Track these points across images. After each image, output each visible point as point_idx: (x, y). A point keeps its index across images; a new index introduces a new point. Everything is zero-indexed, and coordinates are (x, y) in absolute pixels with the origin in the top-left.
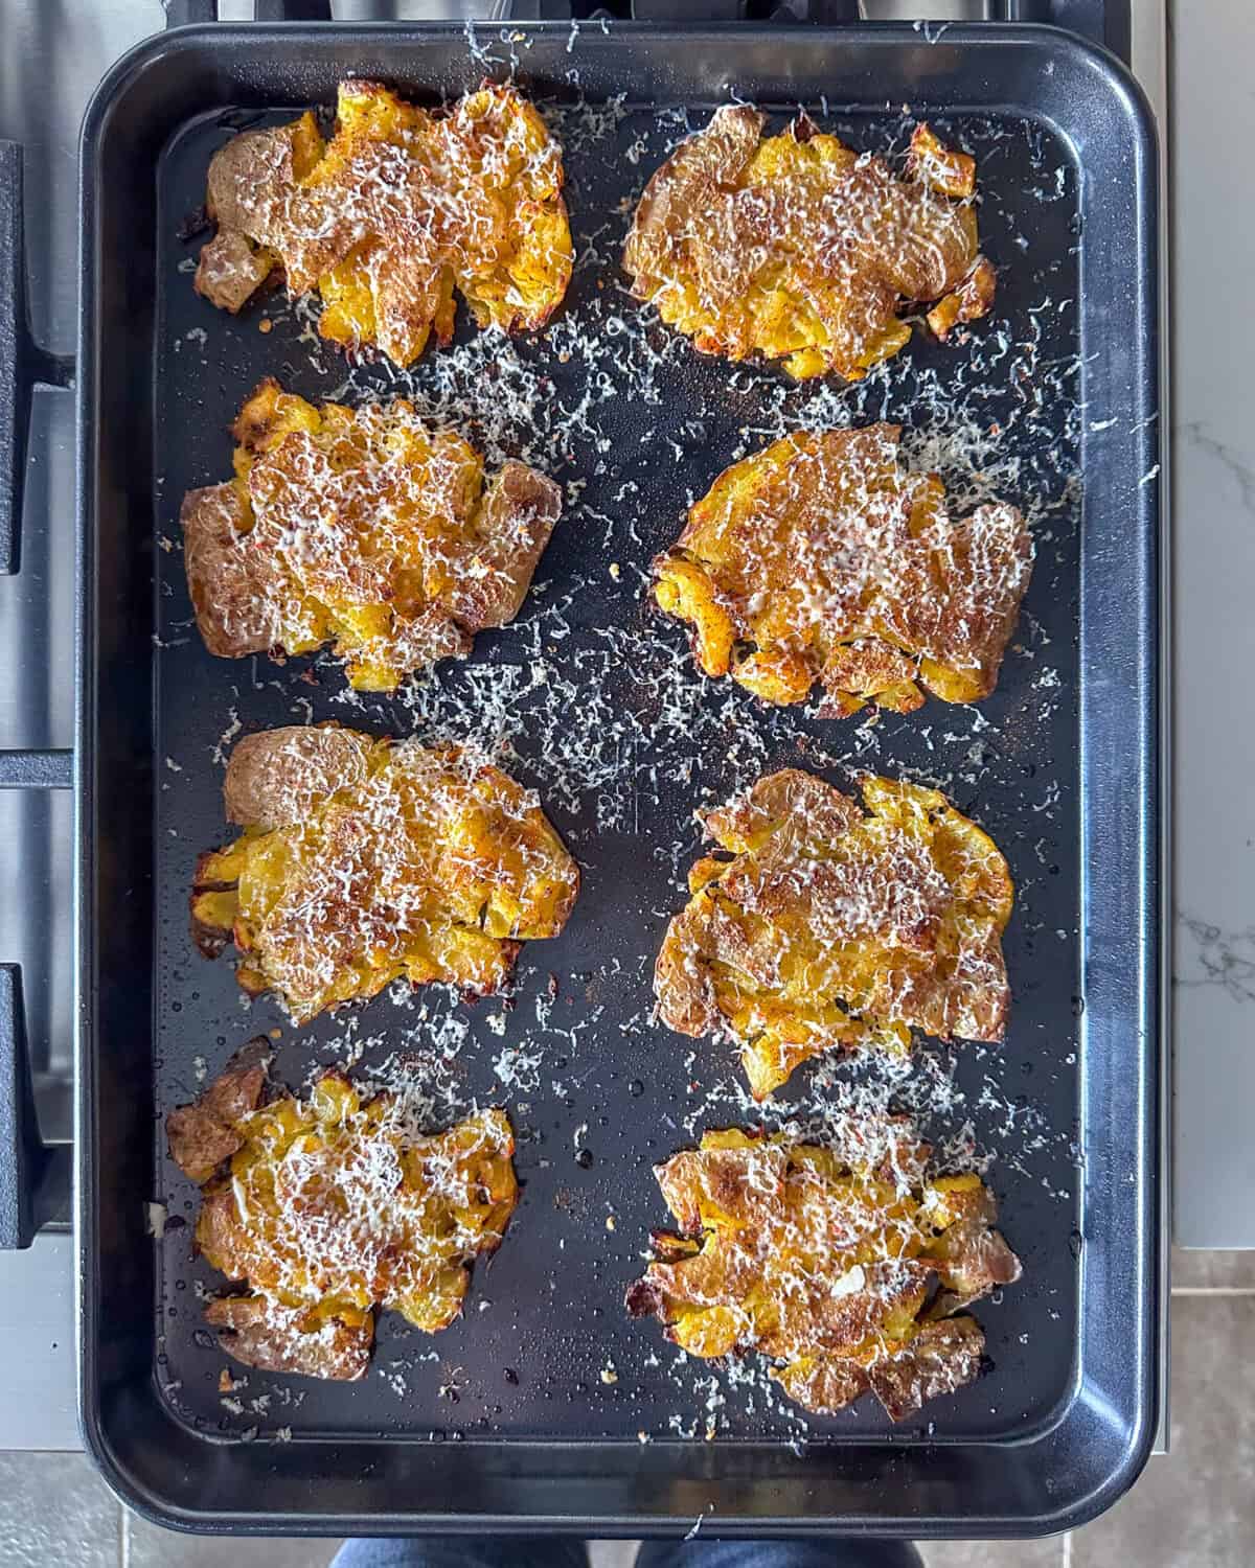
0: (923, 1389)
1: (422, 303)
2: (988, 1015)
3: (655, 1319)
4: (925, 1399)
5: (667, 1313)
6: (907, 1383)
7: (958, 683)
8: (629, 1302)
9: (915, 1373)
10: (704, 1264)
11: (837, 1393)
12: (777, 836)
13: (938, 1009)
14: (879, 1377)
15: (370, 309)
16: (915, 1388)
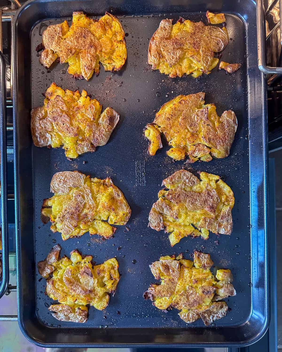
0: (213, 318)
1: (91, 64)
2: (227, 228)
3: (150, 300)
4: (213, 321)
5: (153, 299)
6: (209, 316)
7: (220, 153)
8: (144, 296)
9: (211, 314)
10: (161, 287)
11: (193, 318)
12: (179, 185)
13: (215, 227)
14: (203, 315)
15: (80, 66)
16: (211, 318)
